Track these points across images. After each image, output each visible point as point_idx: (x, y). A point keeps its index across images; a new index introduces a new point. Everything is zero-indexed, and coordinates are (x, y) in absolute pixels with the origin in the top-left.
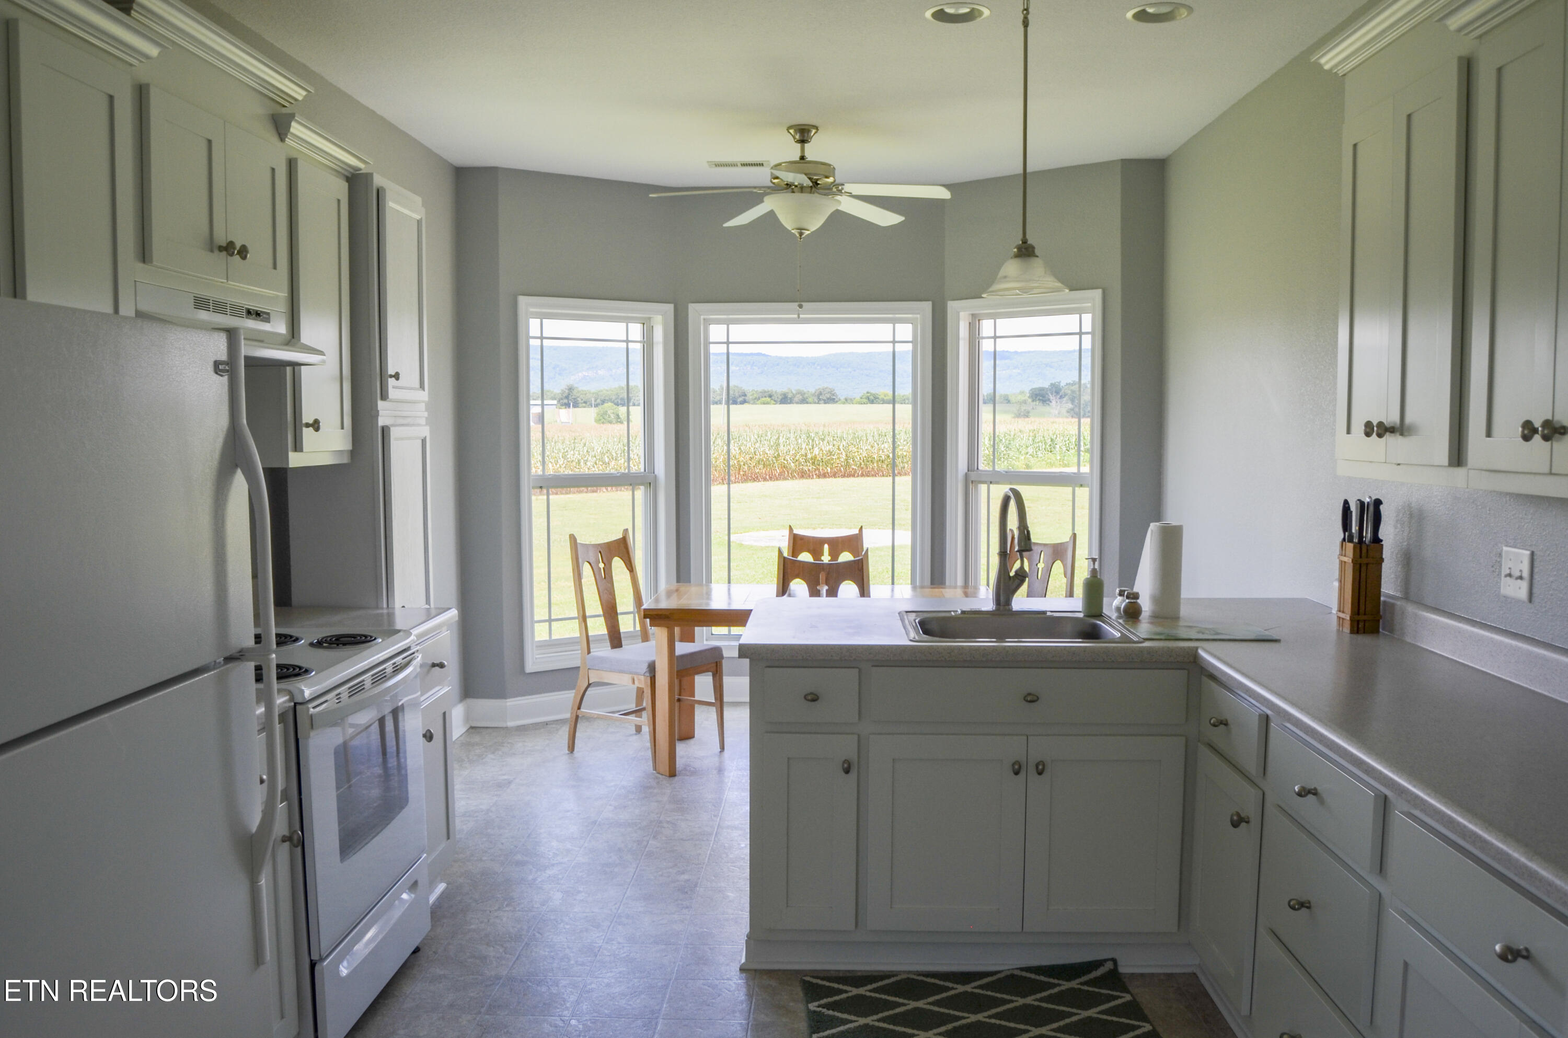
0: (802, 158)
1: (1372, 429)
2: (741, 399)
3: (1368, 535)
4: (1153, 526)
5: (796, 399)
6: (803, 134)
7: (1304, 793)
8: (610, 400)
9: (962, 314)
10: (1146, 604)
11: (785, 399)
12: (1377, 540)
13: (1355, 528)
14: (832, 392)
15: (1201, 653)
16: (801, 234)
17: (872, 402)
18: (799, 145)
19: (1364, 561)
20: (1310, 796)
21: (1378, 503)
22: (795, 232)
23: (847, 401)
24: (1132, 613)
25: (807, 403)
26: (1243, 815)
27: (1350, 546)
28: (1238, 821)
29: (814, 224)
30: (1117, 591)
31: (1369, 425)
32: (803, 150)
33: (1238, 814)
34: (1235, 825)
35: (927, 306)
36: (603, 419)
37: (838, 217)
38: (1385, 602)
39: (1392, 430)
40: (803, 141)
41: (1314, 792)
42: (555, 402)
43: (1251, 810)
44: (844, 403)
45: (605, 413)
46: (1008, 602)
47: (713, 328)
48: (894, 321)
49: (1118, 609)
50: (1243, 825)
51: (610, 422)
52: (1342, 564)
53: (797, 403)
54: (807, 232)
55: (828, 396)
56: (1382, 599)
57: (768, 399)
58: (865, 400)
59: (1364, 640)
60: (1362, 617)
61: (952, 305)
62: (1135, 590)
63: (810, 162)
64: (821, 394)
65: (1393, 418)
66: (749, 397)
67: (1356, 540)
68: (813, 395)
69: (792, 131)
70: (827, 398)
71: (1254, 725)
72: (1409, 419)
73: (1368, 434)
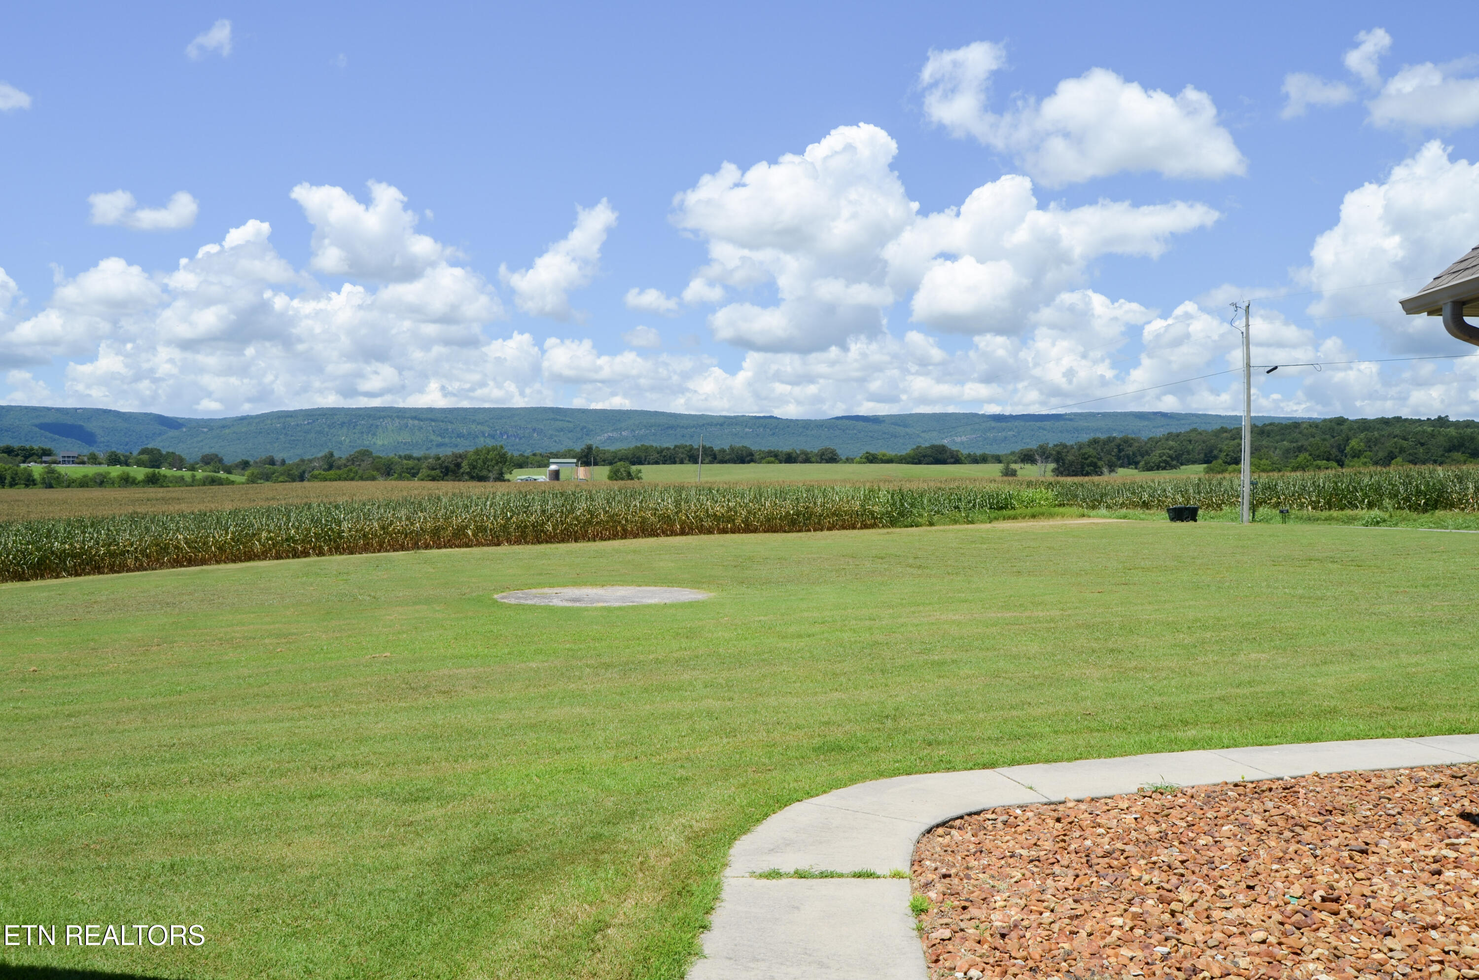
2: (748, 458)
5: (800, 459)
8: (627, 459)
11: (790, 459)
14: (833, 452)
17: (871, 462)
23: (849, 460)
25: (811, 462)
36: (615, 476)
42: (575, 460)
44: (845, 463)
45: (618, 471)
51: (622, 479)
53: (801, 462)
55: (830, 455)
57: (772, 459)
58: (864, 460)
64: (823, 454)
66: (757, 457)
68: (816, 455)
70: (829, 457)
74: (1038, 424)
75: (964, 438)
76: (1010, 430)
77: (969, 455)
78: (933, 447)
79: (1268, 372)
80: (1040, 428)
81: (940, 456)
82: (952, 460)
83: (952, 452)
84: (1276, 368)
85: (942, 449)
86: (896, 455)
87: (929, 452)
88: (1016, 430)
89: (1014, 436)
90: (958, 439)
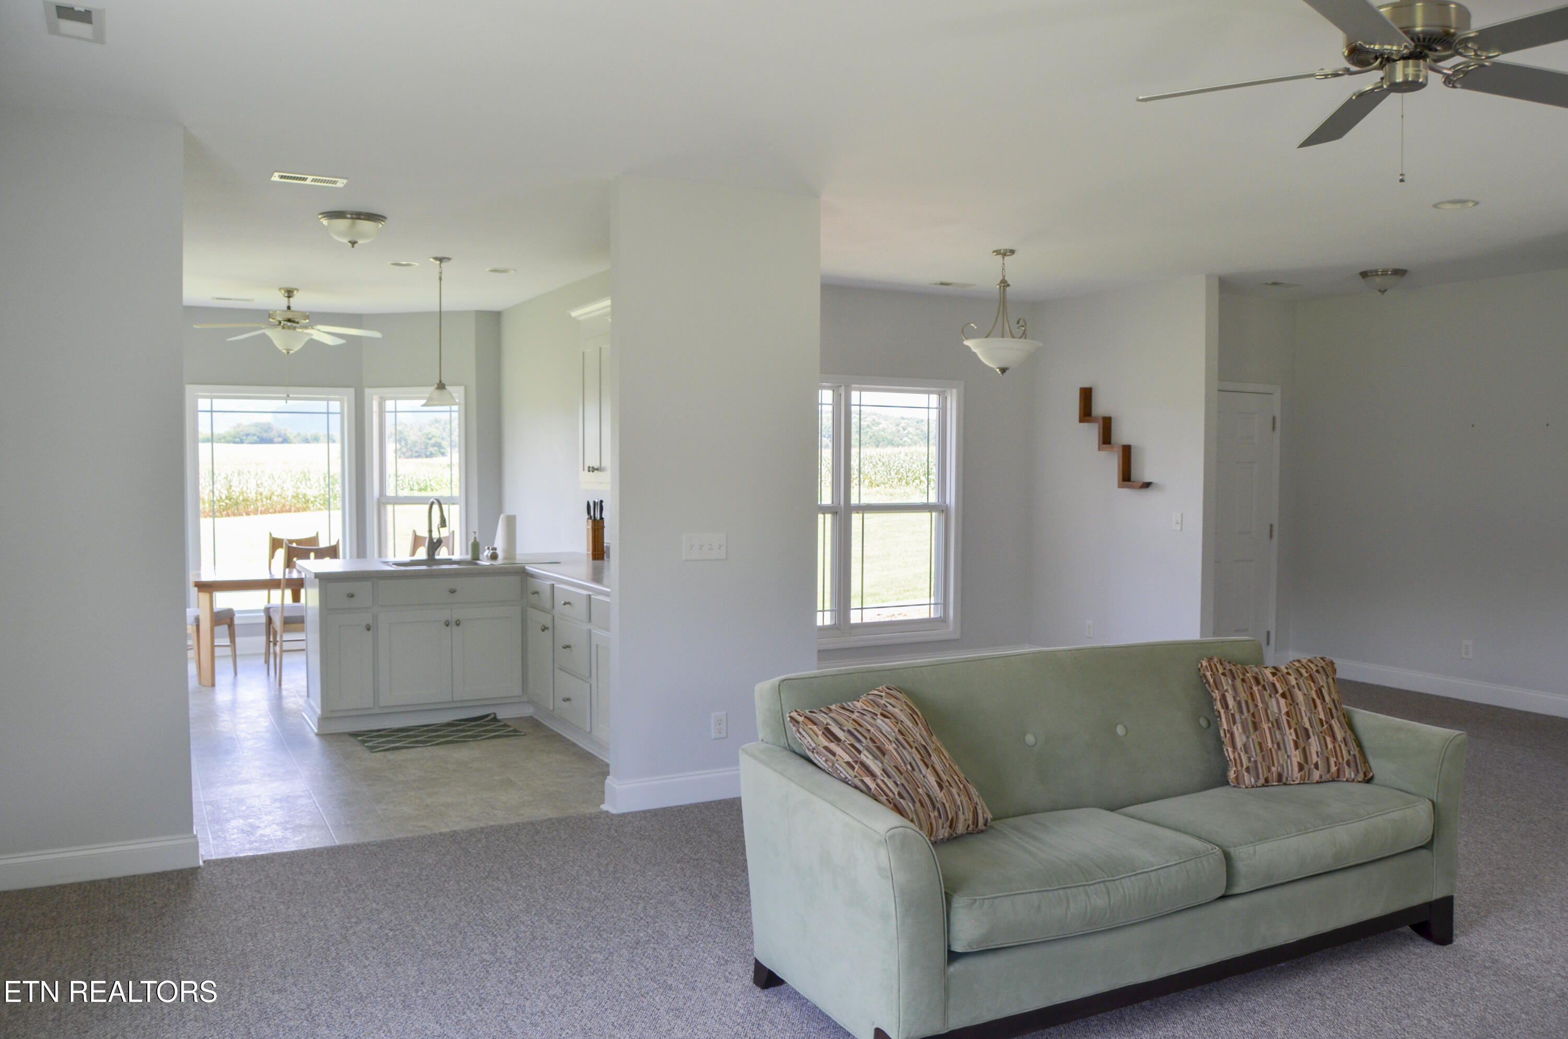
0: (289, 308)
1: (592, 469)
3: (598, 517)
4: (502, 516)
6: (289, 293)
7: (565, 604)
9: (375, 397)
10: (500, 552)
12: (602, 518)
13: (592, 514)
15: (527, 567)
16: (288, 353)
18: (287, 299)
19: (596, 527)
20: (568, 605)
21: (601, 502)
22: (284, 351)
24: (494, 557)
26: (546, 626)
27: (590, 521)
28: (544, 629)
29: (296, 347)
30: (486, 548)
31: (589, 467)
32: (289, 302)
33: (544, 626)
34: (543, 630)
35: (351, 391)
37: (312, 343)
38: (606, 546)
39: (597, 469)
40: (289, 297)
41: (569, 603)
43: (549, 625)
46: (434, 555)
47: (200, 401)
48: (328, 400)
49: (487, 556)
50: (546, 630)
52: (588, 529)
54: (292, 352)
56: (605, 545)
59: (598, 562)
60: (596, 553)
61: (368, 391)
62: (495, 546)
63: (293, 311)
65: (596, 465)
67: (593, 518)
69: (283, 292)
71: (548, 591)
72: (603, 465)
73: (589, 471)
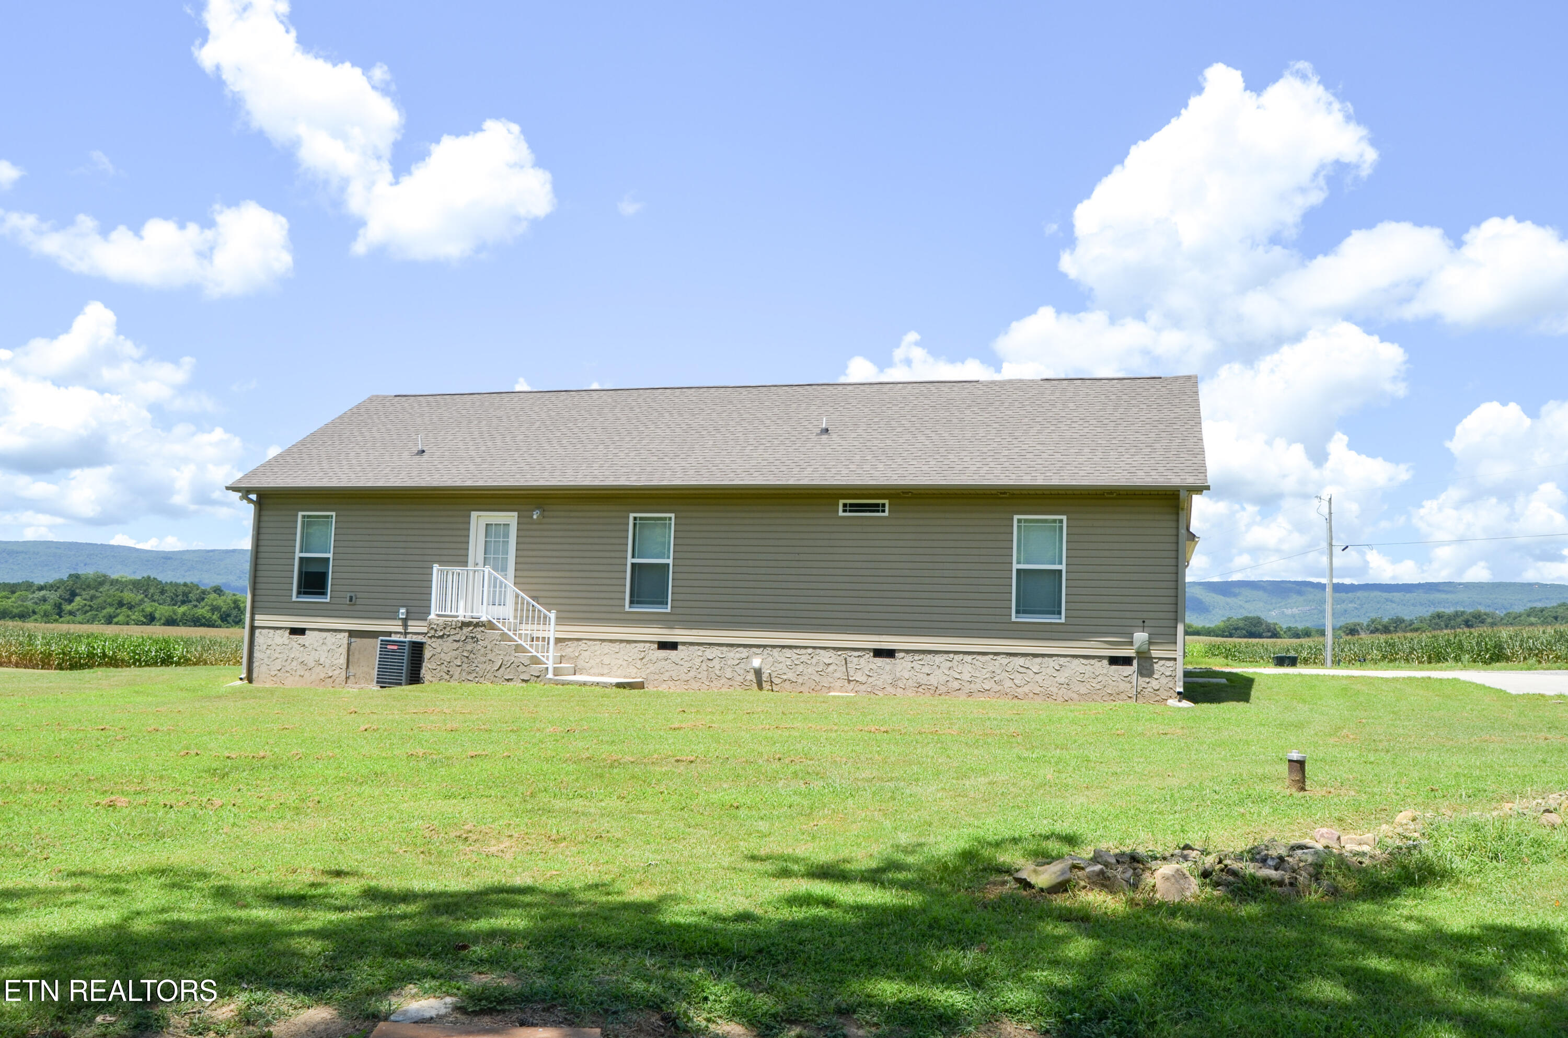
74: (1385, 595)
75: (1295, 611)
76: (1351, 602)
77: (1289, 629)
78: (1246, 619)
79: (1343, 550)
80: (1387, 600)
81: (1254, 629)
82: (1270, 634)
83: (1268, 625)
84: (1347, 547)
85: (1258, 621)
86: (1203, 627)
87: (1241, 624)
88: (1358, 602)
89: (1356, 609)
90: (1289, 612)
